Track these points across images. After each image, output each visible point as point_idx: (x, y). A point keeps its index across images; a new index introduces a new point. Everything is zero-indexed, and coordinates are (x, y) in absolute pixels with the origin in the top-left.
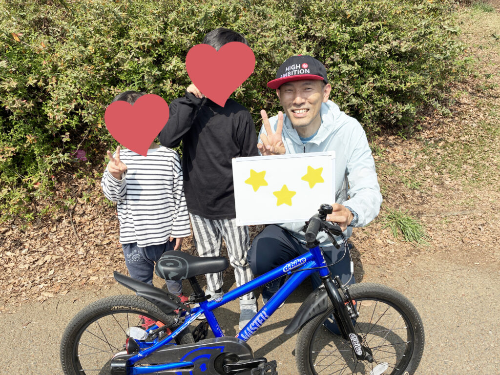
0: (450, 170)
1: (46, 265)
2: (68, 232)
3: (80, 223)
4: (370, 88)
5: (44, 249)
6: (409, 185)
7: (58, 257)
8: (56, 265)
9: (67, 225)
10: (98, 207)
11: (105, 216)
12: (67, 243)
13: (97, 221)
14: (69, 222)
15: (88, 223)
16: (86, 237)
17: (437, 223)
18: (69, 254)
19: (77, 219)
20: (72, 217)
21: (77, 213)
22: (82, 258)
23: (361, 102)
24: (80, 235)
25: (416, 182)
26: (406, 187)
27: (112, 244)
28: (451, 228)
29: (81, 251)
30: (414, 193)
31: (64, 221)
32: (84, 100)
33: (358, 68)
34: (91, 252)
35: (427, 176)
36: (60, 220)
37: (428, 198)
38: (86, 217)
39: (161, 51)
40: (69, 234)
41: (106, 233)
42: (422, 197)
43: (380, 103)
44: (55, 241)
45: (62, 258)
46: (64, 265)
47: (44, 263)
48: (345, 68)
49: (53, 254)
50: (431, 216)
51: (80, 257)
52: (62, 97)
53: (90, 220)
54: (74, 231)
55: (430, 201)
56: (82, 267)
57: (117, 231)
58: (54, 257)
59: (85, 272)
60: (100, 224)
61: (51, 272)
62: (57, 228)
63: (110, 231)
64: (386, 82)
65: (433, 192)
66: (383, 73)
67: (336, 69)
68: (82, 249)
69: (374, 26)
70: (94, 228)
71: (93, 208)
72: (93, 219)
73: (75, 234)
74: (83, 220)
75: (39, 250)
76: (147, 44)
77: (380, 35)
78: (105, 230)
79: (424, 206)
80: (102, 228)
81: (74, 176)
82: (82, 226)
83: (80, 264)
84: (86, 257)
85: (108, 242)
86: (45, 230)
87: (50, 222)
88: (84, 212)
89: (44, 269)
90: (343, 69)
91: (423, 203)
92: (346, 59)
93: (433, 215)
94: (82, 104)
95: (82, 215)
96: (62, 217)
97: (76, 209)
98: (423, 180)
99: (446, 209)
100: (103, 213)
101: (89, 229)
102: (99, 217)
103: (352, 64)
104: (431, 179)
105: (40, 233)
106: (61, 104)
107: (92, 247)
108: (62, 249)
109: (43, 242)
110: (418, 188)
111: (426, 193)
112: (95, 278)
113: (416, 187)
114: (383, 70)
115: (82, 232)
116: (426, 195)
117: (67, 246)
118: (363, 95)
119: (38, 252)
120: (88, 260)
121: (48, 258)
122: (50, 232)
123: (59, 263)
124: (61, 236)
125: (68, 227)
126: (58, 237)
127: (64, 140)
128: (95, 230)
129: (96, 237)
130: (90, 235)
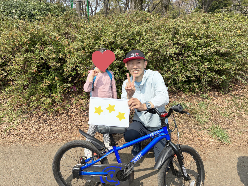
0: (245, 110)
1: (55, 131)
2: (65, 119)
3: (70, 115)
4: (205, 68)
5: (55, 124)
6: (223, 115)
7: (60, 128)
8: (59, 131)
9: (65, 116)
10: (78, 110)
11: (81, 114)
12: (64, 123)
13: (77, 116)
14: (66, 115)
15: (74, 116)
16: (72, 122)
17: (235, 134)
18: (65, 128)
19: (69, 114)
20: (68, 113)
21: (70, 112)
22: (70, 130)
23: (201, 74)
24: (70, 120)
25: (227, 114)
26: (222, 116)
27: (82, 126)
28: (242, 137)
29: (70, 127)
30: (225, 119)
31: (64, 114)
32: (79, 64)
33: (199, 58)
34: (74, 128)
35: (233, 112)
36: (62, 114)
37: (232, 122)
38: (73, 114)
39: (113, 46)
40: (65, 120)
41: (80, 121)
42: (229, 121)
43: (210, 75)
44: (60, 122)
45: (62, 129)
46: (62, 131)
47: (54, 130)
48: (194, 58)
49: (58, 127)
50: (233, 130)
51: (69, 129)
52: (71, 62)
53: (75, 115)
54: (67, 119)
55: (233, 123)
56: (69, 133)
57: (85, 120)
58: (59, 128)
59: (70, 135)
60: (78, 117)
61: (57, 134)
62: (61, 117)
63: (82, 120)
64: (214, 66)
65: (235, 119)
66: (212, 62)
67: (189, 58)
68: (70, 126)
69: (208, 40)
70: (76, 118)
71: (76, 110)
72: (76, 115)
73: (68, 120)
74: (72, 115)
75: (53, 124)
76: (107, 43)
77: (211, 44)
78: (80, 120)
79: (230, 125)
80: (79, 119)
81: (71, 96)
82: (71, 117)
83: (68, 132)
84: (71, 129)
85: (81, 124)
86: (56, 117)
87: (58, 114)
88: (73, 112)
89: (54, 132)
90: (192, 59)
91: (229, 124)
92: (194, 54)
93: (234, 130)
94: (78, 65)
95: (72, 113)
96: (64, 112)
97: (70, 110)
98: (231, 113)
99: (241, 128)
100: (80, 113)
101: (74, 119)
102: (79, 114)
103: (197, 56)
104: (235, 113)
105: (54, 118)
106: (70, 65)
107: (74, 126)
108: (62, 125)
109: (55, 122)
110: (228, 117)
111: (232, 120)
112: (74, 138)
113: (227, 116)
114: (212, 60)
115: (71, 119)
116: (231, 120)
117: (64, 124)
118: (202, 71)
119: (52, 125)
120: (72, 131)
121: (56, 128)
122: (58, 118)
123: (60, 131)
124: (62, 120)
125: (65, 117)
126: (61, 120)
127: (69, 80)
128: (76, 119)
129: (76, 122)
130: (74, 121)
